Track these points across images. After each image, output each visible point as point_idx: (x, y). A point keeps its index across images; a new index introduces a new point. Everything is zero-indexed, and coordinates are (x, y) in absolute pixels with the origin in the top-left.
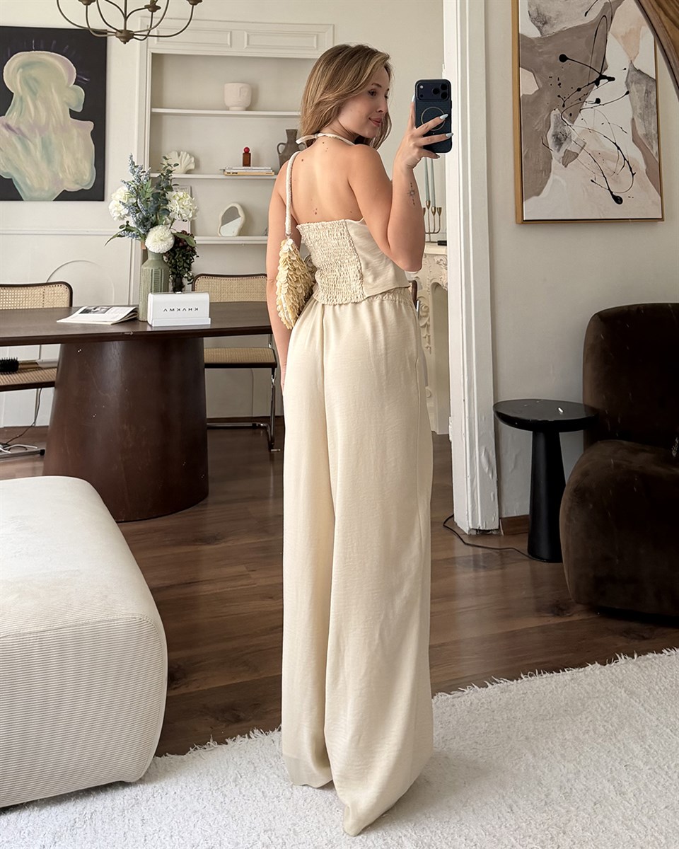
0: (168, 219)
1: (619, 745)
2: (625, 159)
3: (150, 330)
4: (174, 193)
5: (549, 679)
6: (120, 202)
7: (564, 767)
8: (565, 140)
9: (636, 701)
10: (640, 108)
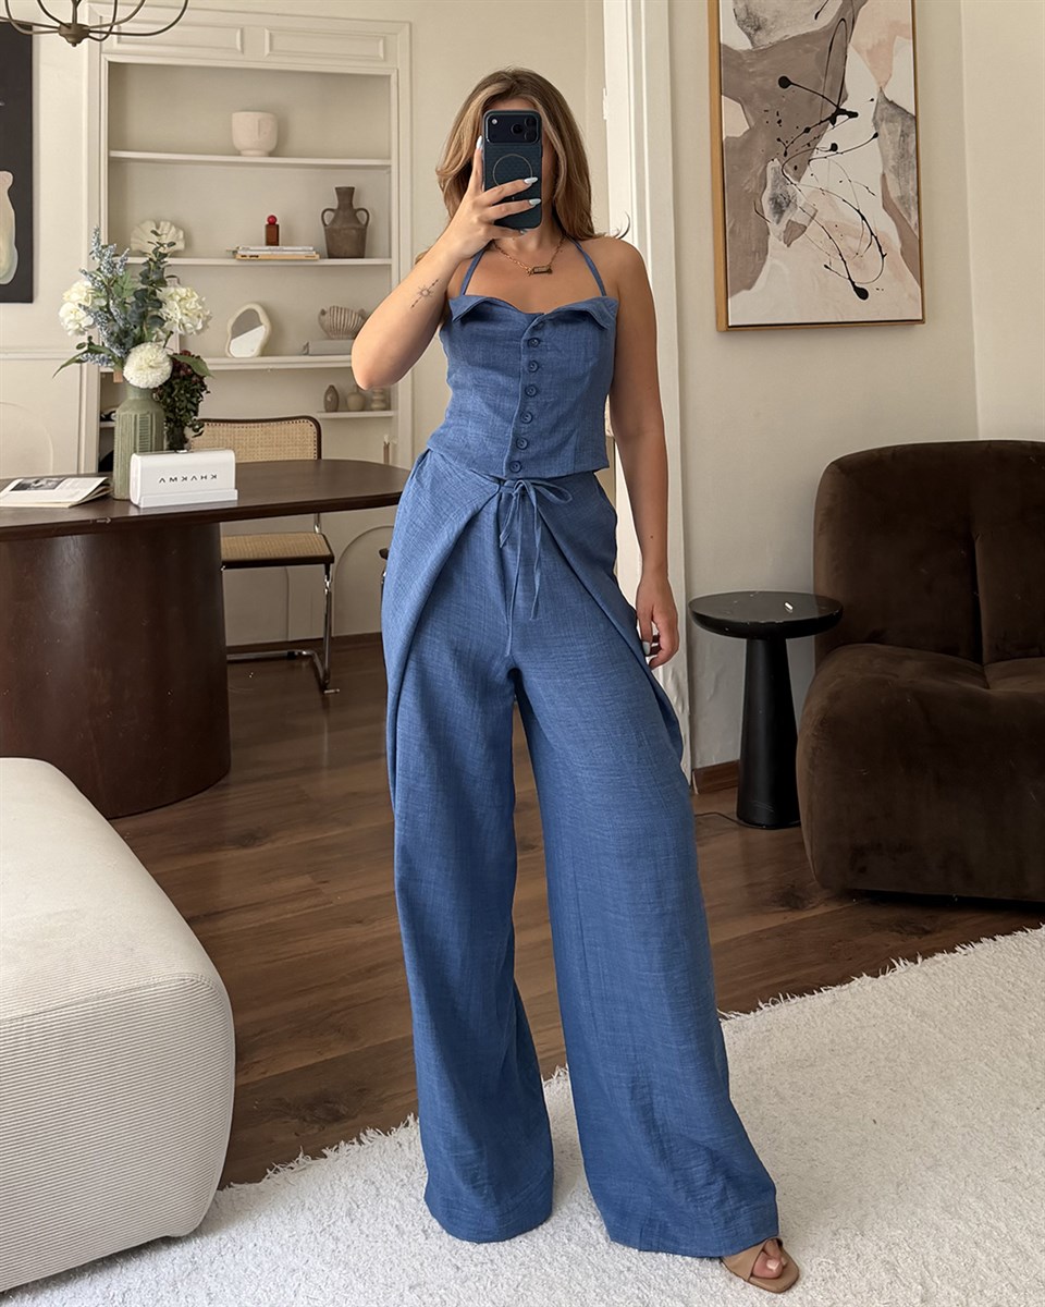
0: (161, 333)
2: (872, 234)
3: (137, 514)
6: (80, 305)
8: (788, 205)
10: (893, 159)
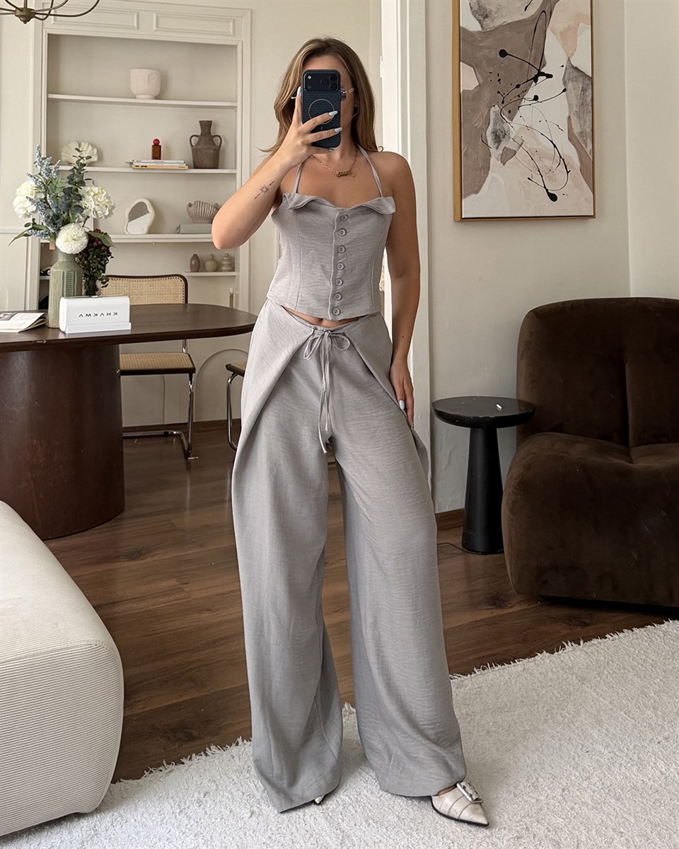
0: (81, 217)
1: (577, 731)
2: (561, 157)
3: (64, 338)
4: (88, 189)
5: (502, 671)
6: (27, 197)
7: (529, 757)
8: (504, 137)
9: (588, 687)
10: (576, 106)
